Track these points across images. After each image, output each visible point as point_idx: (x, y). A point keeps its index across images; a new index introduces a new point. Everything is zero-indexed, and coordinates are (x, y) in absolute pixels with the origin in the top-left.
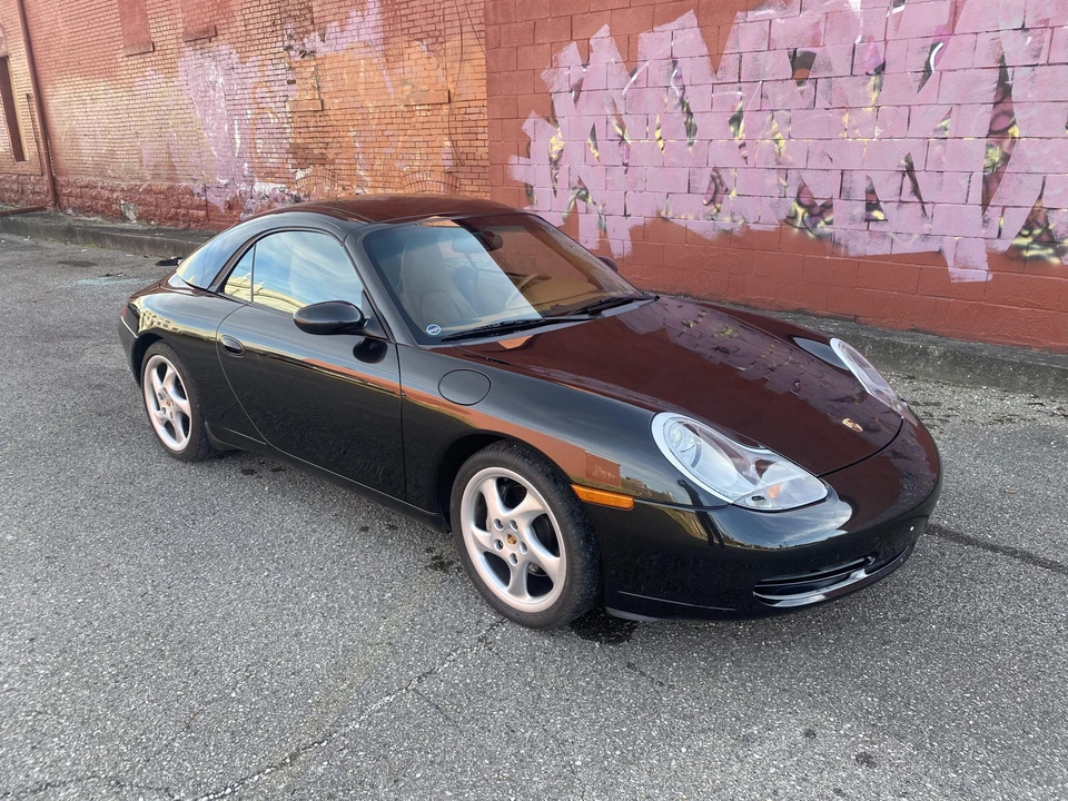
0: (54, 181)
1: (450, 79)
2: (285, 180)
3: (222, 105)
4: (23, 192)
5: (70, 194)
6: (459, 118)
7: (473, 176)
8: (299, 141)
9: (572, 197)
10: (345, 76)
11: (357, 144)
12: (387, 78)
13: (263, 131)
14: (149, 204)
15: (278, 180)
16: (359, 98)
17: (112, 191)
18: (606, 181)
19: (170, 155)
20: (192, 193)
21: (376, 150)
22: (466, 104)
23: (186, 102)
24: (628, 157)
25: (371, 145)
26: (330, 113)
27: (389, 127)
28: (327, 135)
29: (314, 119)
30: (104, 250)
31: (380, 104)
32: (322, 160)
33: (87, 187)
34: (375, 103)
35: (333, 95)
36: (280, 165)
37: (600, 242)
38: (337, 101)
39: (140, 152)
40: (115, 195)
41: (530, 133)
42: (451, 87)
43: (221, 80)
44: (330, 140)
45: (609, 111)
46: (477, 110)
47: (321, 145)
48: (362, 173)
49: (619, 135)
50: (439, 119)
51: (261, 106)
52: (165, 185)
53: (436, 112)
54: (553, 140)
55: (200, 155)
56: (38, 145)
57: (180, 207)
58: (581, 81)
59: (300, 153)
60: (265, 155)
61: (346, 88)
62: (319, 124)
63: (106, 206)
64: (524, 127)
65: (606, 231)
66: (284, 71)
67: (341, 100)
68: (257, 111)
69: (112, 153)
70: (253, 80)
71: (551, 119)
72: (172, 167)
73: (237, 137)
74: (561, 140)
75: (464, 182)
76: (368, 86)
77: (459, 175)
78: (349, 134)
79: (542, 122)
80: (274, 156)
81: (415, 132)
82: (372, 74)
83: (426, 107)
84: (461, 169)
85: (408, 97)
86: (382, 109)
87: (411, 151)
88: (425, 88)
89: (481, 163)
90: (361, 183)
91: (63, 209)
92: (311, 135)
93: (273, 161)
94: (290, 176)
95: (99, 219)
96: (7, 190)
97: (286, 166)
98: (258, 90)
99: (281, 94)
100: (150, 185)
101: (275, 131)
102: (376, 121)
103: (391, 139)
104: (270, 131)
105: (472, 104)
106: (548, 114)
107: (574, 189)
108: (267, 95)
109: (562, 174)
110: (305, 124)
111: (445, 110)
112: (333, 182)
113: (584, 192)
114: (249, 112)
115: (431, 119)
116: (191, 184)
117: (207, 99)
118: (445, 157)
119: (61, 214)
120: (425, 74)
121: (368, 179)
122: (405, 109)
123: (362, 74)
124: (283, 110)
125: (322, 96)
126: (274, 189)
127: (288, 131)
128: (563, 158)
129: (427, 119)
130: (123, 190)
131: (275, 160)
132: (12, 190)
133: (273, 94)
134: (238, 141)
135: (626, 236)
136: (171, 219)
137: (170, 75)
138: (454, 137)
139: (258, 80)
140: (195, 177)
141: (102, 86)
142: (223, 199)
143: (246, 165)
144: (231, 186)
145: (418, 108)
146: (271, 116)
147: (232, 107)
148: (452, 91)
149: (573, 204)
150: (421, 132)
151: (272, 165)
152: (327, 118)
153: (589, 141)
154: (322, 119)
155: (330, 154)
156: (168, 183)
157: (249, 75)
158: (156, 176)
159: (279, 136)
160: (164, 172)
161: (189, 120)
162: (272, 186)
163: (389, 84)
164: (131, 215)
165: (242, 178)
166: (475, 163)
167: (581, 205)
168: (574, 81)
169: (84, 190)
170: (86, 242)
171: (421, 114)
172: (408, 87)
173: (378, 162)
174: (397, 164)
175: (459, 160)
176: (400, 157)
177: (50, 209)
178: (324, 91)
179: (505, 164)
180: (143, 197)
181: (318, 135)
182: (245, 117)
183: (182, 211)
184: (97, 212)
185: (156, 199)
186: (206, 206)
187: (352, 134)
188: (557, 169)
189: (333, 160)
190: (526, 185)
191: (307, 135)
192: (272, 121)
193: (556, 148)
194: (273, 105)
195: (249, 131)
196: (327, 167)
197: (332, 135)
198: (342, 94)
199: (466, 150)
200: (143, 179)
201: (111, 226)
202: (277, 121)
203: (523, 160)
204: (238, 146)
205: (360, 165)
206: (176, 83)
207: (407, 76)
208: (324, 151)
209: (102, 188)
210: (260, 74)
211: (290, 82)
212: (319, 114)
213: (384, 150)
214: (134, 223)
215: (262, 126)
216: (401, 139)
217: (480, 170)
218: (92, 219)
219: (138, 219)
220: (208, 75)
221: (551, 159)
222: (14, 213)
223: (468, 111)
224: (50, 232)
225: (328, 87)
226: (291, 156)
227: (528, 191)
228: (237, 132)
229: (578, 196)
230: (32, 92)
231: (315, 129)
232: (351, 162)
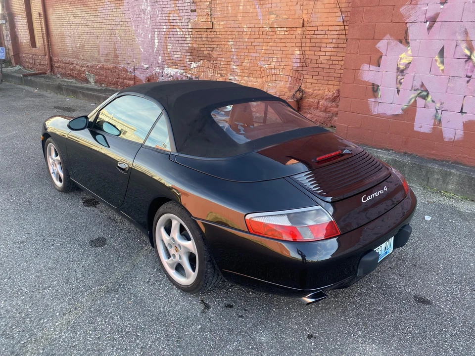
0: (51, 59)
1: (305, 12)
2: (183, 68)
3: (149, 23)
4: (35, 64)
5: (59, 67)
6: (308, 37)
7: (314, 73)
8: (195, 46)
9: (413, 96)
10: (230, 8)
11: (233, 50)
12: (259, 10)
13: (172, 39)
14: (102, 75)
15: (180, 68)
16: (238, 22)
17: (82, 67)
18: (448, 87)
19: (115, 49)
20: (126, 71)
21: (246, 54)
22: (315, 28)
23: (127, 20)
24: (472, 71)
25: (243, 51)
26: (217, 30)
27: (257, 40)
28: (214, 43)
29: (206, 33)
30: (78, 100)
31: (252, 26)
32: (209, 58)
33: (68, 64)
34: (248, 25)
35: (221, 19)
36: (181, 59)
37: (433, 128)
38: (222, 23)
39: (98, 47)
40: (83, 69)
41: (383, 51)
42: (306, 17)
43: (149, 8)
44: (215, 46)
45: (459, 37)
46: (323, 32)
47: (209, 49)
48: (234, 67)
49: (466, 55)
50: (294, 37)
51: (172, 24)
52: (111, 66)
53: (292, 32)
54: (403, 55)
55: (133, 50)
56: (43, 40)
57: (119, 78)
58: (437, 15)
59: (195, 53)
60: (172, 53)
61: (229, 15)
62: (209, 36)
63: (78, 74)
64: (377, 46)
65: (440, 121)
66: (189, 4)
67: (225, 22)
68: (170, 27)
69: (83, 46)
70: (169, 9)
71: (404, 41)
72: (116, 56)
73: (156, 41)
74: (410, 56)
75: (306, 76)
76: (244, 15)
77: (304, 72)
78: (228, 43)
79: (394, 43)
80: (178, 53)
81: (275, 44)
82: (248, 7)
83: (285, 29)
84: (305, 68)
85: (273, 23)
86: (253, 29)
87: (270, 56)
88: (285, 17)
89: (320, 66)
90: (233, 73)
91: (55, 74)
92: (203, 43)
93: (177, 56)
94: (188, 66)
95: (74, 81)
96: (27, 62)
97: (185, 60)
98: (171, 15)
99: (186, 17)
100: (103, 65)
101: (180, 39)
102: (248, 36)
103: (257, 48)
104: (177, 39)
105: (319, 28)
106: (402, 37)
107: (415, 90)
108: (177, 18)
109: (407, 80)
110: (200, 36)
111: (299, 31)
112: (215, 71)
113: (425, 93)
114: (164, 27)
115: (287, 36)
116: (126, 66)
117: (140, 19)
118: (294, 60)
119: (54, 77)
120: (287, 8)
121: (239, 71)
122: (270, 30)
123: (241, 7)
124: (187, 27)
125: (213, 20)
126: (177, 72)
127: (188, 39)
128: (409, 69)
129: (285, 36)
130: (87, 67)
131: (178, 56)
132: (29, 63)
133: (181, 18)
134: (157, 44)
135: (460, 126)
136: (114, 84)
137: (118, 5)
138: (303, 49)
139: (172, 9)
140: (129, 62)
141: (78, 10)
142: (145, 75)
143: (160, 57)
144: (150, 69)
145: (279, 29)
146: (178, 30)
147: (154, 24)
148: (306, 20)
149: (413, 100)
150: (278, 45)
151: (176, 59)
152: (215, 33)
153: (437, 58)
154: (211, 33)
155: (215, 54)
156: (113, 65)
157: (167, 6)
158: (106, 60)
159: (183, 42)
160: (111, 58)
161: (128, 31)
162: (176, 70)
163: (259, 14)
164: (91, 80)
165: (157, 65)
166: (317, 65)
167: (420, 102)
168: (430, 14)
169: (66, 65)
170: (68, 95)
171: (281, 32)
172: (273, 16)
173: (246, 61)
174: (259, 63)
175: (305, 63)
176: (263, 59)
177: (48, 73)
178: (214, 17)
179: (357, 69)
180: (98, 71)
181: (207, 43)
182: (162, 30)
183: (121, 80)
184: (73, 77)
185: (106, 72)
186: (135, 78)
187: (231, 43)
188: (402, 75)
189: (216, 58)
190: (373, 85)
191: (201, 43)
192: (179, 33)
193: (405, 61)
194: (180, 24)
195: (164, 39)
196: (212, 62)
197: (217, 43)
198: (225, 19)
199: (311, 57)
200: (99, 61)
201: (80, 85)
202: (182, 33)
203: (373, 68)
204: (156, 46)
205: (234, 62)
206: (121, 10)
207: (273, 9)
208: (210, 52)
209: (76, 65)
210: (173, 5)
211: (192, 11)
212: (209, 30)
213: (251, 54)
214: (92, 84)
215: (172, 36)
216: (264, 48)
217: (319, 70)
218: (70, 81)
219: (96, 82)
220: (141, 5)
221: (398, 69)
222: (31, 75)
223: (316, 32)
224: (48, 87)
225: (217, 14)
226: (189, 54)
227: (375, 89)
228: (156, 38)
229: (419, 95)
230: (42, 12)
231: (206, 39)
232: (229, 60)
